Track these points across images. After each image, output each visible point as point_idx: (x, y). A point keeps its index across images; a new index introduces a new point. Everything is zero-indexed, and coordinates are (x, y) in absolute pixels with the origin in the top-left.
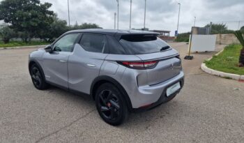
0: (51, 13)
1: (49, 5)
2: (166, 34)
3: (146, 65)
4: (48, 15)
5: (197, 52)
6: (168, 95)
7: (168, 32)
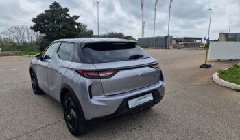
0: (79, 24)
1: (77, 17)
2: (198, 41)
3: (101, 75)
4: (76, 27)
5: (219, 60)
6: (130, 107)
7: (201, 39)
